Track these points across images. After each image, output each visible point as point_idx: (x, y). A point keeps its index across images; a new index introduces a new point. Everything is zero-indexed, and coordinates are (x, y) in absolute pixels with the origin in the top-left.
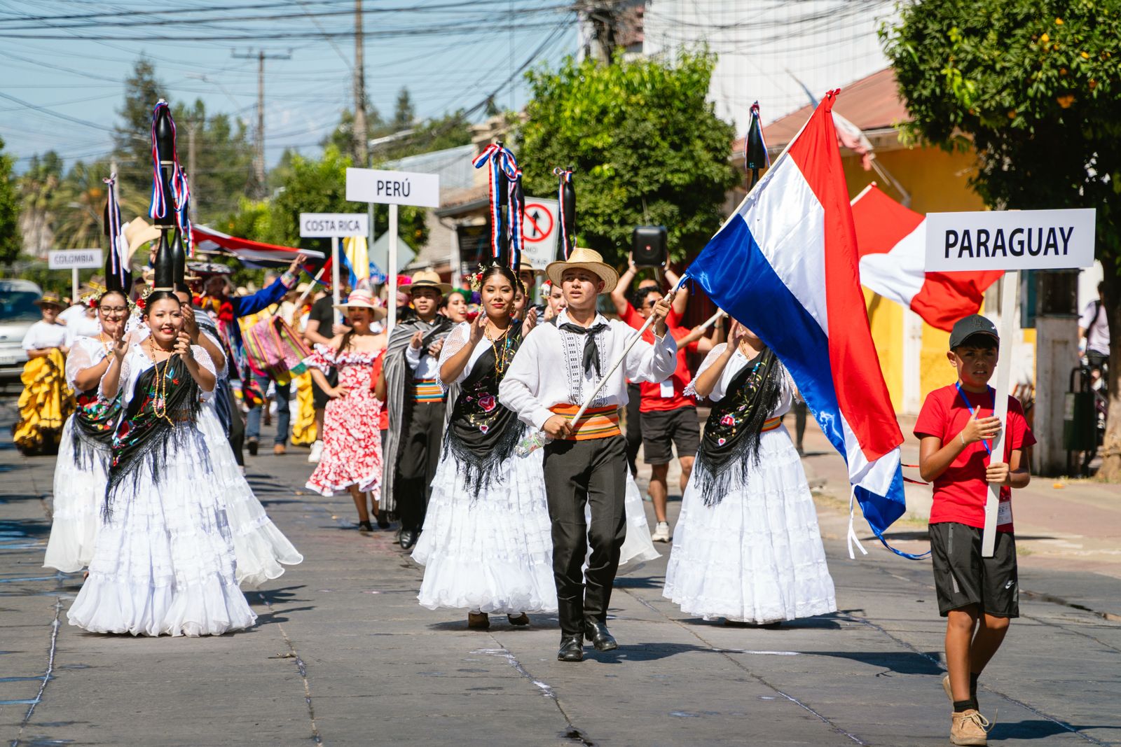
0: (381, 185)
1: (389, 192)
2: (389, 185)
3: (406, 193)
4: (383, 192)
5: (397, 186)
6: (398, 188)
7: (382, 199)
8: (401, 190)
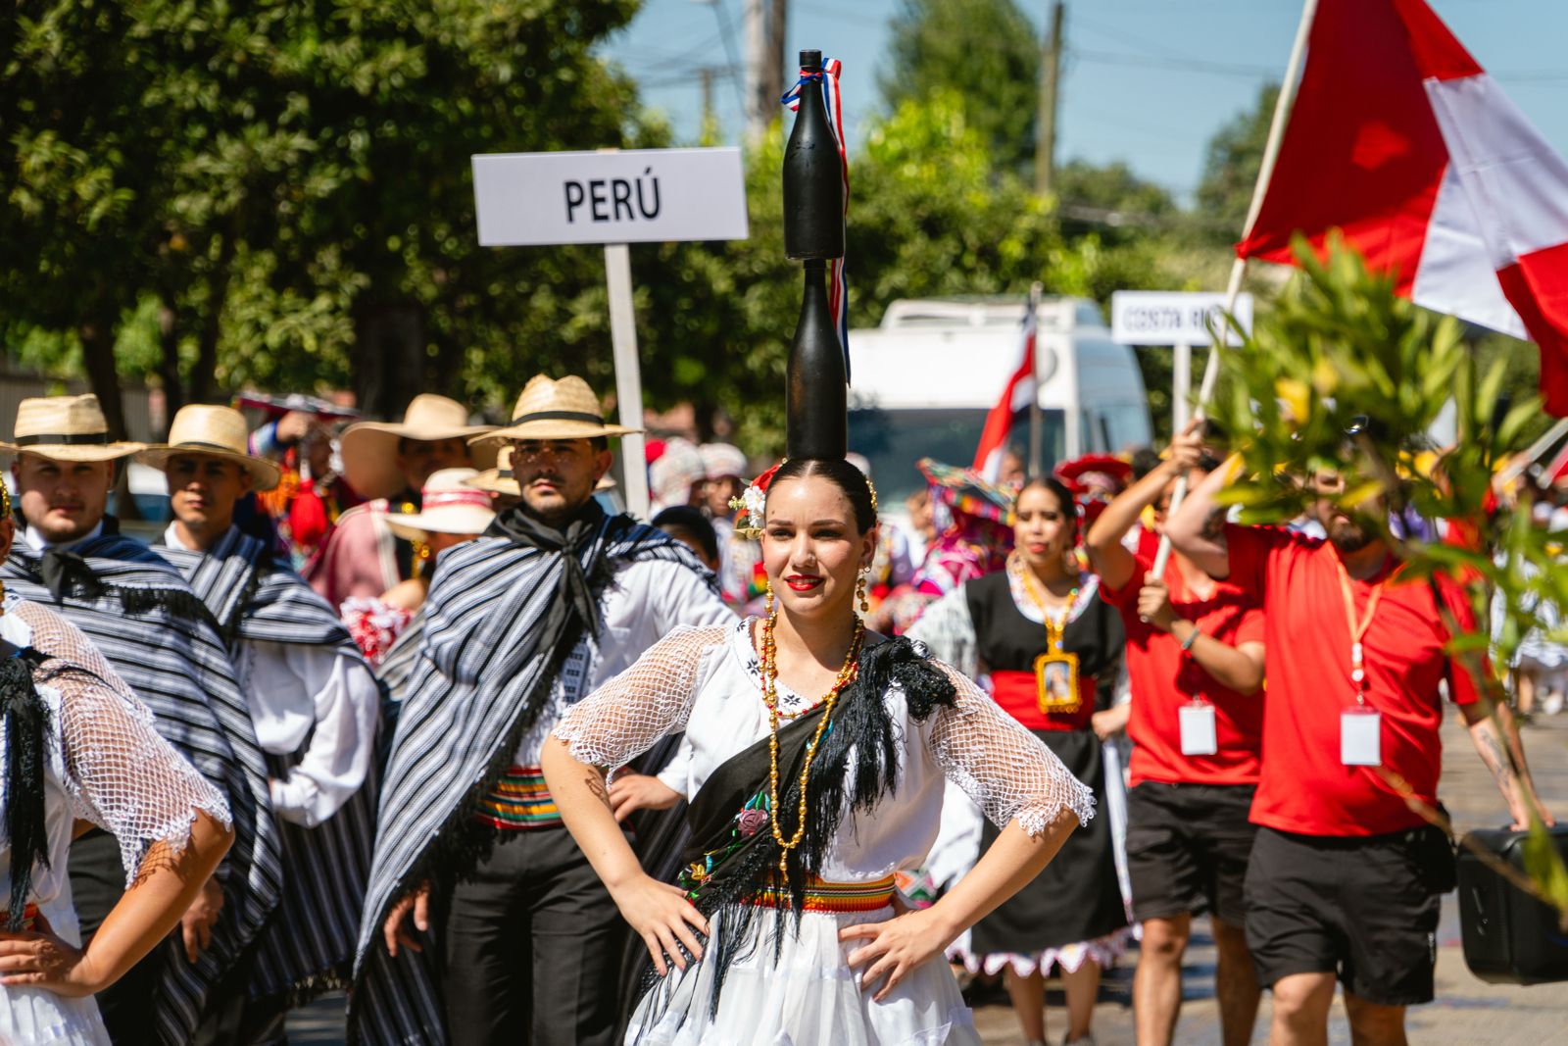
0: (575, 194)
1: (602, 209)
2: (600, 192)
3: (650, 208)
4: (583, 212)
5: (622, 191)
6: (625, 196)
7: (583, 230)
8: (633, 201)
